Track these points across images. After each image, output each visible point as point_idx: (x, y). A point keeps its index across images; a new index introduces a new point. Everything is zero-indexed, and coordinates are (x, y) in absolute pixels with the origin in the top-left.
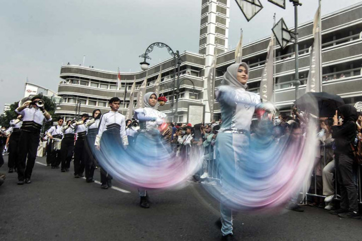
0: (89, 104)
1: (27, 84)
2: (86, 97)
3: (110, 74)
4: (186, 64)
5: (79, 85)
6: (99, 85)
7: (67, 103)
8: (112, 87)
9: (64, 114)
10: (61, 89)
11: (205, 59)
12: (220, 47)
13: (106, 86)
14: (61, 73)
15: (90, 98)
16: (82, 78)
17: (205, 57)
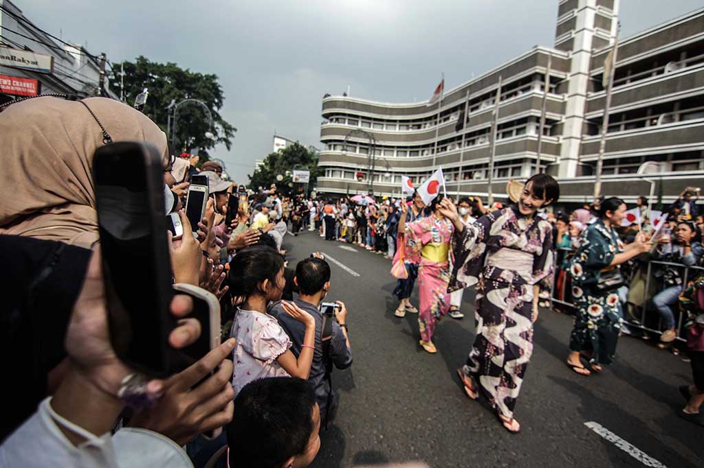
0: (360, 152)
1: (275, 137)
2: (356, 143)
3: (386, 108)
4: (537, 71)
5: (346, 125)
6: (372, 125)
7: (332, 150)
8: (388, 127)
9: (329, 167)
10: (324, 132)
11: (570, 60)
12: (602, 34)
13: (381, 126)
14: (323, 109)
15: (361, 144)
16: (350, 115)
17: (571, 56)
